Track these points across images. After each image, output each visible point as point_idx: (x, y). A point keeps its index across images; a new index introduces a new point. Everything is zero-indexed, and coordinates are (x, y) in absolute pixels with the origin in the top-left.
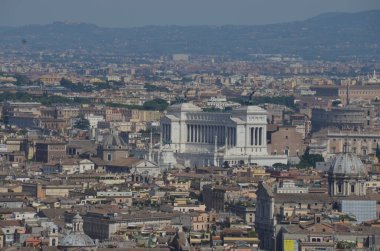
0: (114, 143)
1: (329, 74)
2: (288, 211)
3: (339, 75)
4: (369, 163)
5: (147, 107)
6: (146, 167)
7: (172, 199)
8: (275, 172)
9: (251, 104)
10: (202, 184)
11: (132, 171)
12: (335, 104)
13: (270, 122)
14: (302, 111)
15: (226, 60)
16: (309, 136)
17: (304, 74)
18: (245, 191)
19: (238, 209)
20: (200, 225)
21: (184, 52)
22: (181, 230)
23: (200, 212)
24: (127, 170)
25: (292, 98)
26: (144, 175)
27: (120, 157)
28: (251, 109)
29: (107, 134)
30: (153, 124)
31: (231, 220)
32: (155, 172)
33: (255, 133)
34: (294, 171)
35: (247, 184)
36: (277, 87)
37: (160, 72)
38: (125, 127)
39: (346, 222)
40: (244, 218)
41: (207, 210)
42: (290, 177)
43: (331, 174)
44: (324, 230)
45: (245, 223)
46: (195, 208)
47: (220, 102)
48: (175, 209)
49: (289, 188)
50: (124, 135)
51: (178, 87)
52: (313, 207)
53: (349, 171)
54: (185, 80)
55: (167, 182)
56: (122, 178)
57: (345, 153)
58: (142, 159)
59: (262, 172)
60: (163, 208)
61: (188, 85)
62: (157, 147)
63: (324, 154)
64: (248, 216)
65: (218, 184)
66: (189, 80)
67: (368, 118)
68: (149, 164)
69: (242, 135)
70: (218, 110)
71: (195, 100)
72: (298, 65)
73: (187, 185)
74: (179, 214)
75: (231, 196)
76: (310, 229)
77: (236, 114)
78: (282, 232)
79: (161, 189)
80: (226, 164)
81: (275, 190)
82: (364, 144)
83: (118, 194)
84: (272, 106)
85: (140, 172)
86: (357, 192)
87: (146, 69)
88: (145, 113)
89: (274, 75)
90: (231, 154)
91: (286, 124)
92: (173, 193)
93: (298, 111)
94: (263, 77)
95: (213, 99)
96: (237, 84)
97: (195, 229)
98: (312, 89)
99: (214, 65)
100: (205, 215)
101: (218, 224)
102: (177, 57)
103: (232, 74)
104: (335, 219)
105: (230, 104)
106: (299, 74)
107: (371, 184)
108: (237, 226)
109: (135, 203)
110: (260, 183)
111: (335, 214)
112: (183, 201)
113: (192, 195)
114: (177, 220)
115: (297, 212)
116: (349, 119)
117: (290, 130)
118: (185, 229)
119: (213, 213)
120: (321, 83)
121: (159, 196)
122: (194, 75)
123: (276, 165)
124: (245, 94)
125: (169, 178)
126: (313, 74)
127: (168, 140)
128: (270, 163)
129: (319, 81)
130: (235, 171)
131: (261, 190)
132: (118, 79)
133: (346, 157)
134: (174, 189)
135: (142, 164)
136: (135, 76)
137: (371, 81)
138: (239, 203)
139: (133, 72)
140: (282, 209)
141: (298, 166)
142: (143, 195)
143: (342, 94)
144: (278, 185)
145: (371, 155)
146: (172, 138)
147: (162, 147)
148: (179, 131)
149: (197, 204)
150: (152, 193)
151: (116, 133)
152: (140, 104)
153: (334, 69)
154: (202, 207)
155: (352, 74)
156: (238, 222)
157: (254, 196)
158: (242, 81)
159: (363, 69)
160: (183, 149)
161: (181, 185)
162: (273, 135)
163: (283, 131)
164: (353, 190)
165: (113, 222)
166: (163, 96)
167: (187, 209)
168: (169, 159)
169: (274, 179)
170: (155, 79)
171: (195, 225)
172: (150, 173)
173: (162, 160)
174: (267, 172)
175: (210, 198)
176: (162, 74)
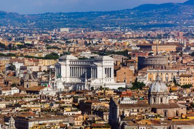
0: (30, 78)
1: (146, 38)
2: (127, 113)
3: (152, 38)
4: (170, 86)
5: (47, 58)
6: (48, 91)
7: (63, 108)
8: (118, 92)
9: (105, 55)
10: (79, 99)
11: (40, 93)
12: (150, 54)
13: (115, 65)
14: (132, 58)
15: (90, 31)
16: (136, 73)
17: (133, 38)
18: (102, 103)
19: (100, 113)
20: (79, 122)
21: (67, 27)
22: (68, 125)
23: (79, 115)
24: (37, 92)
25: (127, 51)
26: (47, 96)
27: (33, 84)
28: (105, 58)
29: (26, 73)
30: (51, 67)
31: (96, 119)
32: (53, 93)
33: (107, 71)
34: (129, 91)
35: (104, 99)
36: (118, 45)
37: (53, 38)
38: (35, 69)
39: (158, 118)
40: (103, 118)
41: (82, 114)
42: (128, 95)
43: (150, 92)
44: (146, 123)
45: (103, 120)
46: (76, 113)
47: (88, 54)
48: (65, 113)
49: (127, 100)
50: (35, 74)
51: (64, 46)
52: (140, 111)
53: (159, 91)
54: (67, 42)
55: (60, 99)
56: (35, 97)
57: (157, 81)
58: (46, 86)
59: (112, 92)
60: (59, 113)
61: (69, 45)
62: (54, 80)
63: (145, 82)
64: (105, 117)
65: (87, 99)
66: (70, 42)
67: (169, 61)
68: (49, 89)
69: (101, 71)
70: (87, 58)
71: (74, 53)
72: (129, 33)
73: (71, 100)
74: (66, 116)
75: (95, 106)
76: (139, 123)
77: (97, 61)
78: (124, 124)
79: (56, 103)
80: (92, 88)
81: (119, 102)
82: (167, 76)
83: (33, 106)
84: (116, 56)
85: (44, 93)
86: (164, 102)
87: (46, 37)
88: (46, 61)
89: (117, 39)
90: (95, 83)
91: (123, 65)
92: (63, 105)
93: (130, 58)
94: (110, 40)
95: (83, 52)
96: (96, 44)
97: (76, 124)
98: (138, 46)
99: (83, 33)
100: (81, 117)
101: (89, 121)
102: (62, 30)
103: (93, 38)
104: (152, 117)
105: (93, 55)
106: (130, 38)
107: (171, 97)
108: (99, 122)
109: (42, 111)
110: (111, 98)
111: (153, 114)
112: (69, 109)
113: (74, 106)
114: (66, 119)
115: (132, 114)
116: (158, 62)
117: (127, 69)
118: (70, 124)
119: (86, 115)
120: (142, 43)
121: (56, 106)
122: (72, 40)
123: (119, 88)
124: (101, 49)
125: (61, 97)
126: (137, 38)
127: (59, 76)
128: (116, 87)
129: (140, 42)
130: (97, 92)
131: (112, 103)
132: (30, 42)
133: (157, 83)
134: (64, 103)
135: (45, 89)
136: (40, 41)
137: (169, 41)
138: (100, 109)
139: (39, 39)
140: (123, 112)
141: (131, 89)
142: (46, 106)
143: (154, 48)
144: (121, 99)
145: (171, 82)
146: (62, 75)
147: (56, 80)
148: (65, 70)
149: (76, 111)
150: (52, 105)
151: (31, 72)
152: (43, 56)
153: (149, 35)
154: (80, 112)
155: (159, 37)
156: (99, 120)
157: (108, 106)
158: (99, 42)
159: (164, 35)
160: (68, 80)
161: (68, 100)
162: (117, 71)
163: (123, 69)
164: (162, 101)
165: (31, 121)
166: (56, 51)
167: (71, 113)
168: (60, 86)
169: (118, 96)
170: (51, 42)
171: (76, 122)
172: (50, 94)
173: (56, 87)
174: (114, 92)
175: (84, 107)
176: (55, 39)
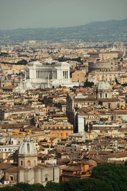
0: (6, 79)
1: (95, 47)
2: (80, 106)
3: (99, 48)
4: (113, 84)
5: (19, 63)
6: (20, 89)
7: (31, 102)
8: (74, 90)
9: (63, 61)
10: (43, 95)
11: (13, 91)
12: (98, 60)
13: (71, 69)
14: (84, 64)
15: (51, 43)
16: (87, 74)
17: (85, 48)
18: (61, 98)
19: (59, 105)
20: (43, 113)
21: (34, 40)
22: (35, 115)
23: (43, 107)
24: (11, 90)
25: (80, 58)
26: (18, 93)
27: (8, 84)
28: (63, 63)
29: (2, 75)
30: (22, 71)
31: (56, 110)
32: (23, 91)
33: (65, 73)
34: (82, 89)
35: (62, 95)
36: (74, 53)
37: (24, 48)
38: (10, 72)
39: (104, 109)
40: (61, 109)
41: (46, 107)
42: (80, 91)
43: (97, 90)
44: (95, 113)
45: (62, 111)
46: (41, 106)
47: (50, 61)
48: (32, 106)
49: (80, 96)
50: (10, 76)
51: (32, 55)
52: (90, 104)
53: (105, 88)
54: (34, 52)
55: (29, 95)
56: (9, 94)
57: (102, 81)
58: (17, 86)
59: (68, 90)
60: (27, 106)
61: (36, 54)
62: (24, 81)
63: (94, 81)
64: (63, 109)
65: (50, 95)
66: (36, 52)
67: (112, 66)
68: (20, 88)
69: (60, 74)
70: (49, 64)
71: (39, 60)
72: (82, 44)
73: (37, 96)
74: (33, 109)
75: (56, 100)
76: (89, 113)
77: (57, 66)
78: (77, 114)
79: (26, 98)
80: (53, 87)
81: (74, 97)
82: (110, 77)
83: (8, 101)
84: (71, 61)
85: (17, 91)
86: (108, 97)
87: (18, 47)
88: (18, 66)
89: (72, 48)
90: (55, 82)
91: (77, 68)
92: (31, 100)
93: (82, 64)
94: (67, 50)
95: (47, 59)
96: (57, 53)
97: (41, 114)
98: (88, 54)
99: (47, 45)
100: (45, 109)
101: (51, 112)
102: (30, 42)
103: (54, 49)
104: (99, 108)
105: (54, 61)
106: (82, 48)
107: (113, 93)
108: (59, 113)
109: (15, 104)
110: (68, 94)
111: (99, 106)
112: (35, 103)
113: (39, 101)
114: (33, 111)
115: (84, 106)
116: (104, 66)
117: (80, 71)
118: (36, 115)
119: (48, 108)
120: (92, 51)
121: (25, 101)
122: (38, 50)
123: (74, 87)
124: (60, 57)
125: (29, 94)
126: (88, 48)
127: (28, 78)
128: (72, 86)
129: (90, 50)
130: (57, 90)
131: (68, 98)
132: (6, 52)
133: (103, 82)
134: (31, 98)
135: (17, 88)
136: (13, 50)
137: (113, 50)
138: (59, 103)
139: (12, 49)
140: (77, 105)
141: (83, 87)
142: (18, 101)
143: (100, 55)
144: (75, 95)
145: (113, 81)
146: (30, 77)
147: (26, 81)
148: (33, 73)
149: (41, 104)
150: (22, 100)
151: (6, 75)
152: (16, 62)
153: (97, 45)
154: (44, 105)
155: (105, 47)
156: (59, 111)
157: (65, 100)
158: (59, 51)
159: (109, 45)
160: (35, 81)
161: (35, 96)
162: (72, 74)
163: (77, 72)
164: (106, 96)
165: (7, 112)
166: (25, 58)
167: (37, 106)
168: (29, 86)
169: (73, 93)
170: (22, 51)
171: (41, 113)
172: (21, 92)
173: (26, 86)
174: (70, 89)
175: (47, 101)
176: (25, 49)
